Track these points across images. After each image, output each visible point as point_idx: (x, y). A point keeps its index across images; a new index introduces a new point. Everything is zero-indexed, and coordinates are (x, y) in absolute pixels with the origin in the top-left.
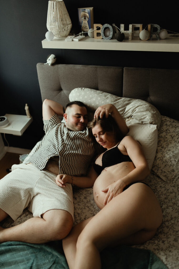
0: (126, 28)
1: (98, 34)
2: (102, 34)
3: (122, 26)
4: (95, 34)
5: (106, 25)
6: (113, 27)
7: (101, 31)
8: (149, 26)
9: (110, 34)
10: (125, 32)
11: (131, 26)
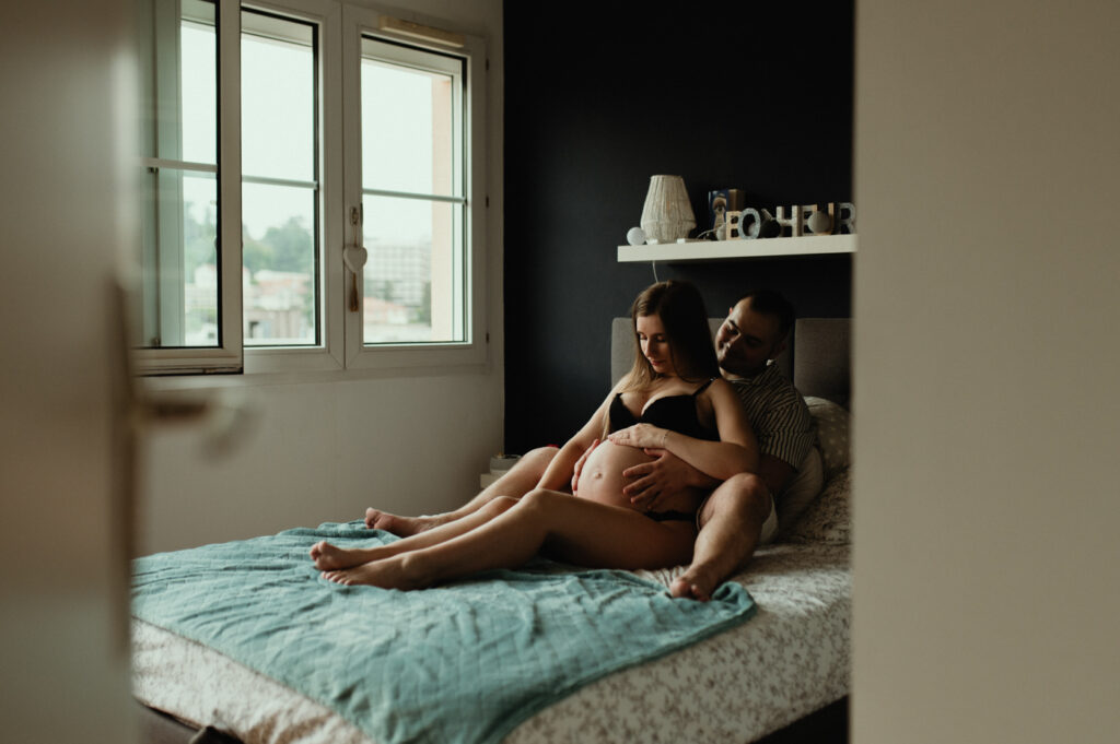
0: (788, 215)
1: (735, 234)
2: (740, 230)
3: (779, 210)
4: (729, 234)
5: (749, 211)
6: (762, 215)
7: (739, 226)
8: (831, 207)
9: (756, 228)
10: (785, 221)
11: (795, 209)
